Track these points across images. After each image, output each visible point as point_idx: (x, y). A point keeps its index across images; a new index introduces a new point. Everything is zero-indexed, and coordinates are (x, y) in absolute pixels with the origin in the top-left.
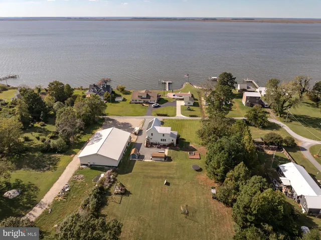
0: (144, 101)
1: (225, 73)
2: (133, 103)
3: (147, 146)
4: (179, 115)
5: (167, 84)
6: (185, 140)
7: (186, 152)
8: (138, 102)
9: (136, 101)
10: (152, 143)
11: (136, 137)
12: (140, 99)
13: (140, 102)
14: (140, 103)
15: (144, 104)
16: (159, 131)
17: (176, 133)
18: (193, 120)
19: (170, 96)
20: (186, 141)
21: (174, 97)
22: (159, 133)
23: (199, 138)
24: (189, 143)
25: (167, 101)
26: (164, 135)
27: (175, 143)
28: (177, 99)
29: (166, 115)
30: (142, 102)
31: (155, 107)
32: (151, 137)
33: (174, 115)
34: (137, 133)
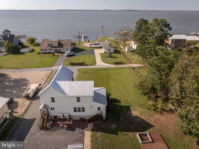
0: (56, 50)
1: (142, 20)
2: (42, 53)
3: (43, 128)
4: (100, 63)
5: (83, 38)
6: (119, 102)
7: (131, 134)
8: (48, 51)
9: (46, 50)
10: (55, 117)
11: (27, 102)
12: (51, 48)
13: (51, 51)
14: (50, 53)
15: (55, 54)
16: (67, 91)
17: (103, 91)
18: (120, 68)
19: (86, 45)
20: (123, 104)
21: (91, 46)
22: (68, 96)
23: (140, 96)
24: (128, 108)
25: (83, 50)
26: (78, 99)
27: (104, 114)
28: (94, 48)
29: (83, 64)
30: (53, 51)
31: (68, 56)
32: (51, 104)
33: (94, 63)
34: (31, 95)
